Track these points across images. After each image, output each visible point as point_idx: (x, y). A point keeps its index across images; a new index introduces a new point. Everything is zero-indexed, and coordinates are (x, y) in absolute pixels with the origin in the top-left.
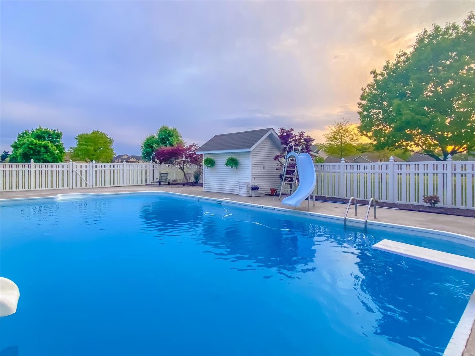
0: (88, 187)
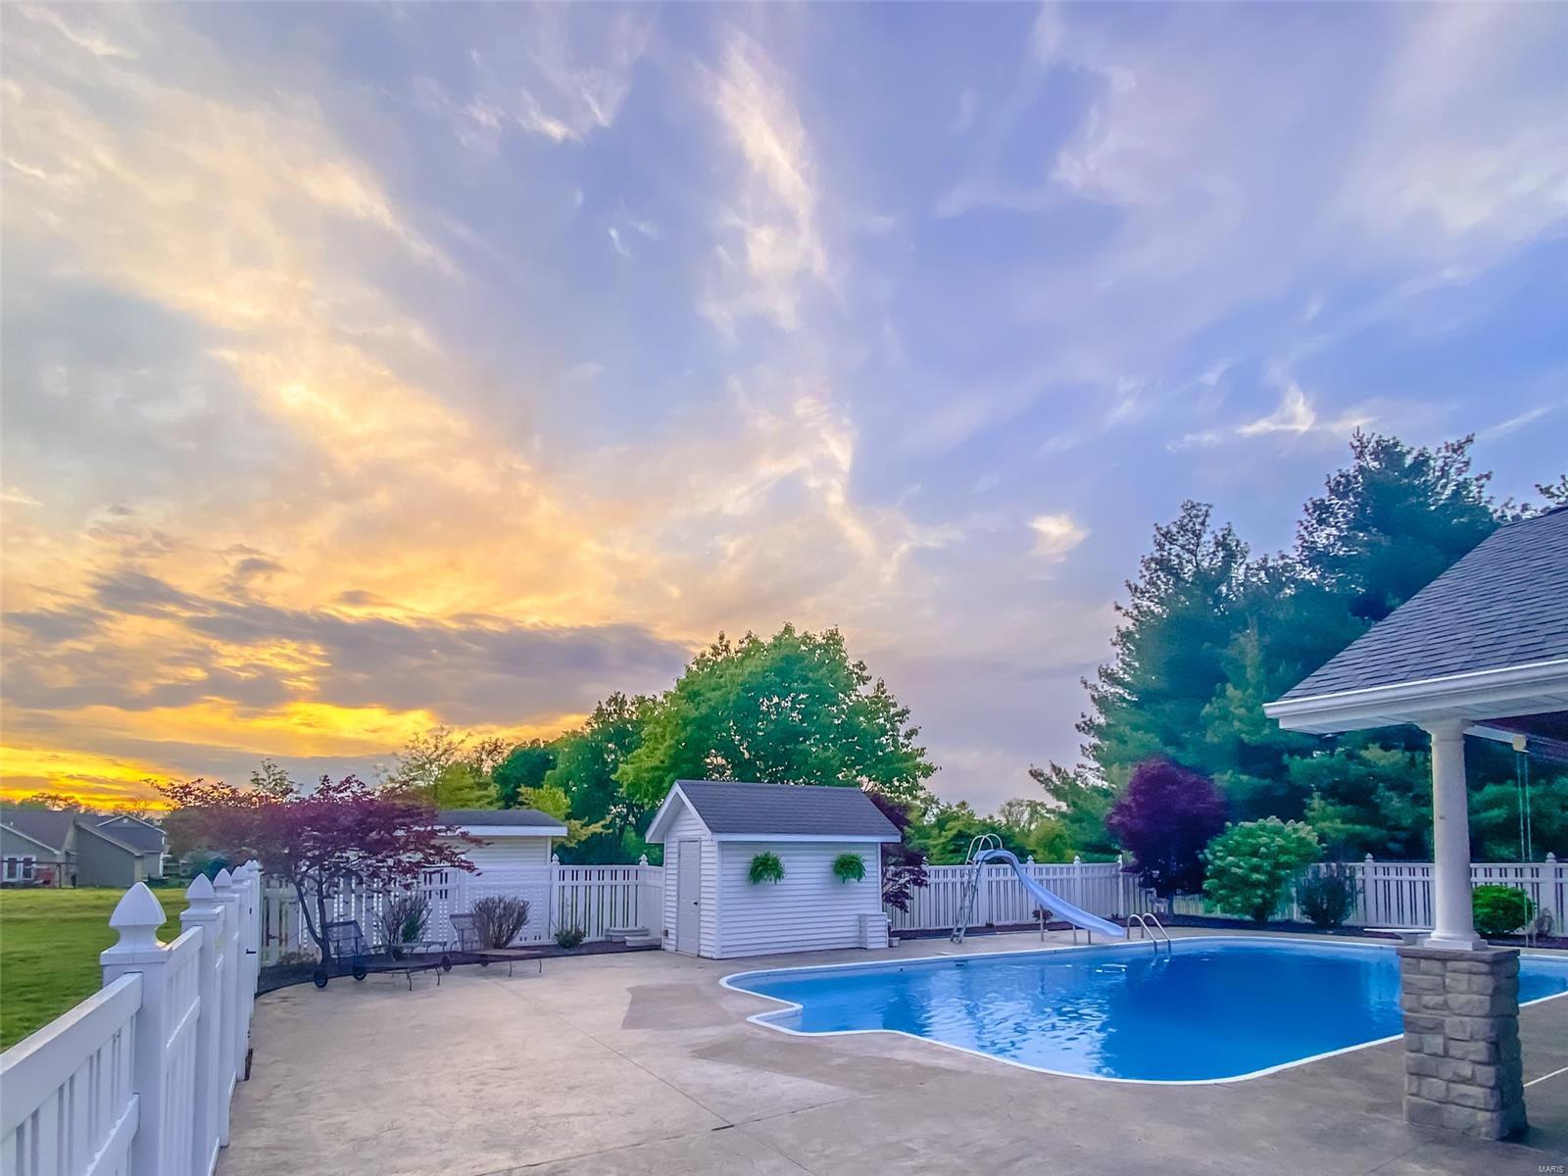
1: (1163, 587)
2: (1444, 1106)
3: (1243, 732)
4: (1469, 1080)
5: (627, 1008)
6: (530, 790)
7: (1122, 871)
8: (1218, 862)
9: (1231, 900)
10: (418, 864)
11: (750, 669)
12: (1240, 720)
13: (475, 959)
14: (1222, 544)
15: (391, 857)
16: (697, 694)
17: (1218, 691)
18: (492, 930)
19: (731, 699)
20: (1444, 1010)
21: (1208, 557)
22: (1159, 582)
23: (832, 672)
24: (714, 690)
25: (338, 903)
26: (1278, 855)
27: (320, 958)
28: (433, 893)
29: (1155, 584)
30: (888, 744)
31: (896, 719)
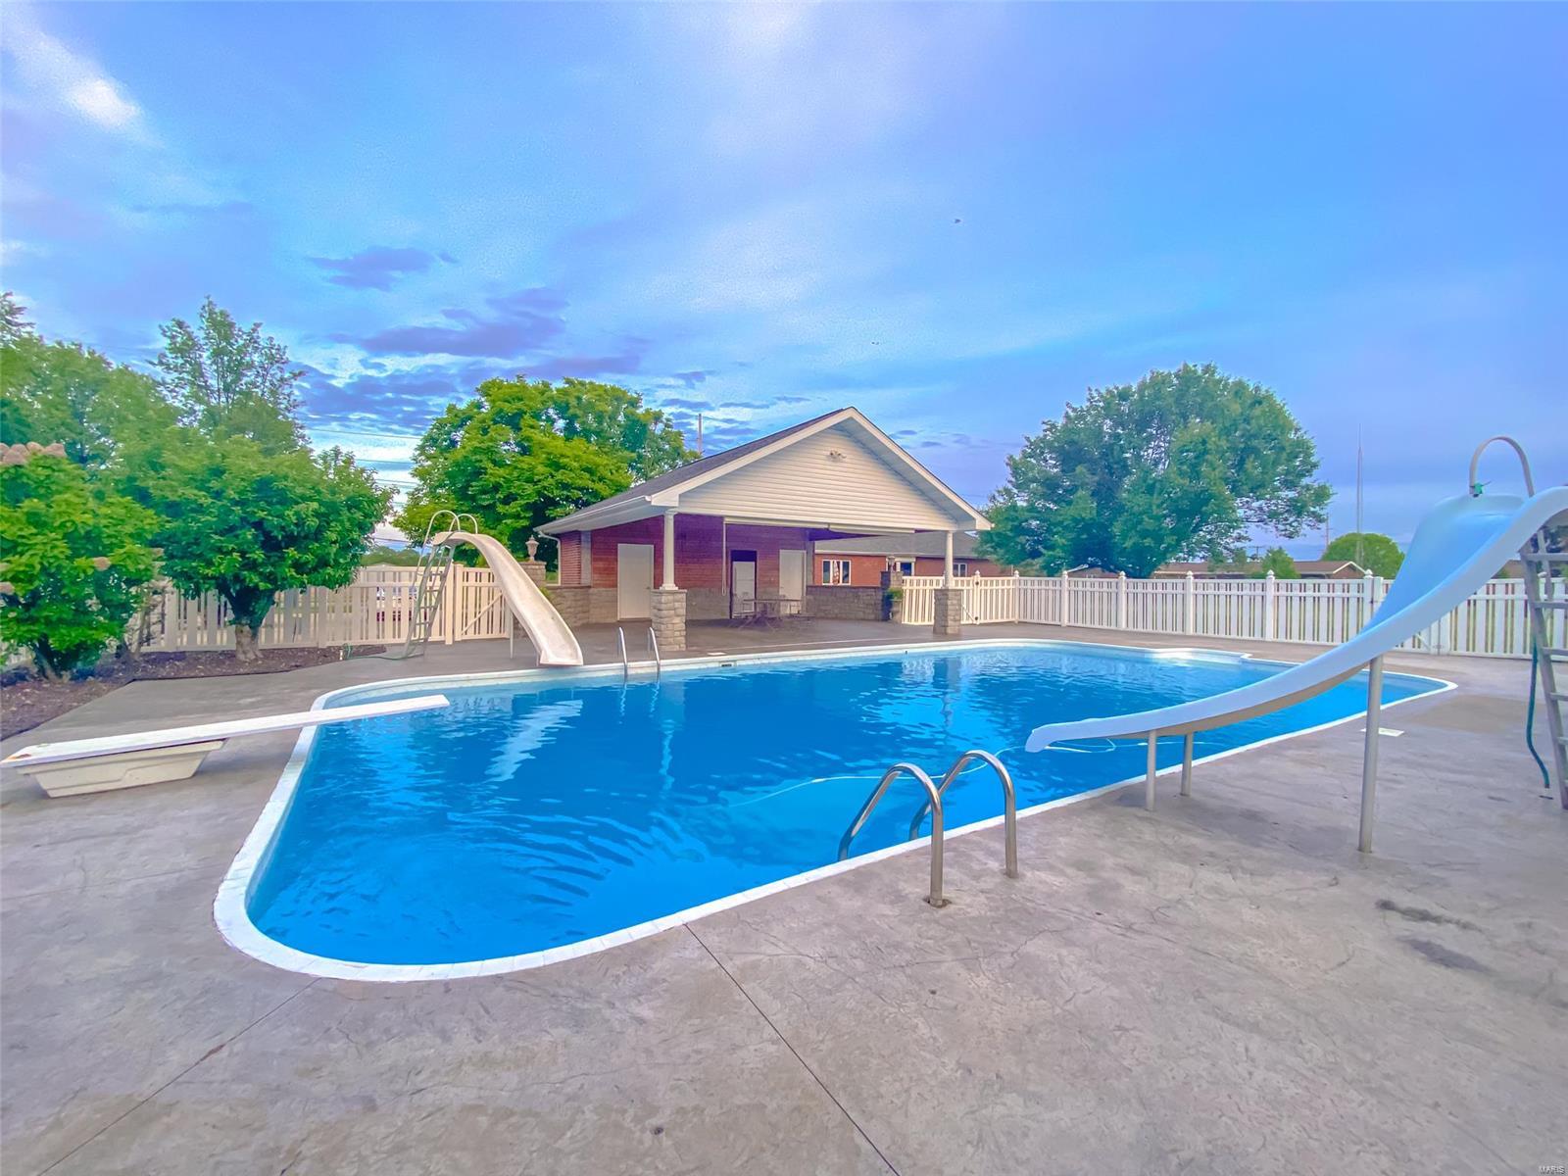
0: (1423, 649)
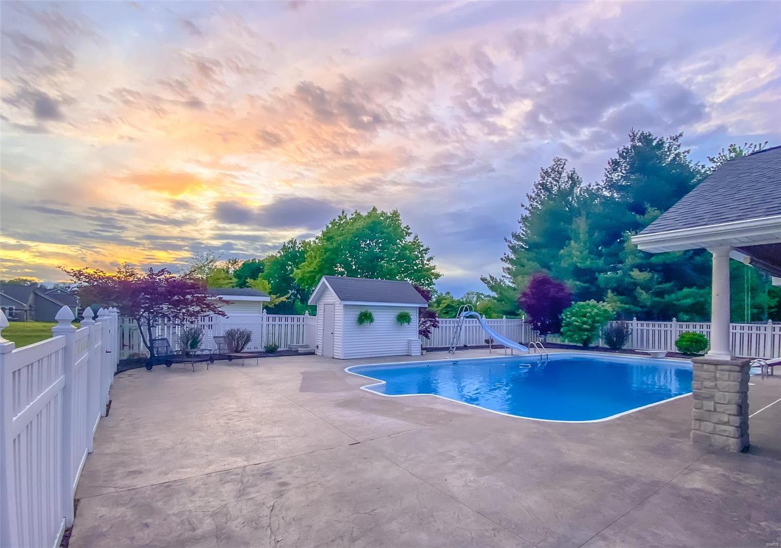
1: (543, 197)
2: (712, 435)
3: (578, 262)
4: (726, 423)
5: (300, 382)
6: (252, 280)
7: (524, 323)
8: (568, 320)
9: (573, 336)
10: (198, 312)
11: (356, 227)
12: (576, 257)
13: (226, 358)
14: (571, 178)
15: (184, 308)
16: (332, 238)
17: (567, 244)
18: (234, 344)
19: (348, 240)
20: (715, 389)
21: (565, 184)
22: (541, 195)
23: (395, 229)
24: (340, 236)
25: (158, 330)
26: (595, 317)
27: (149, 356)
28: (205, 326)
29: (539, 195)
30: (419, 264)
31: (423, 252)
